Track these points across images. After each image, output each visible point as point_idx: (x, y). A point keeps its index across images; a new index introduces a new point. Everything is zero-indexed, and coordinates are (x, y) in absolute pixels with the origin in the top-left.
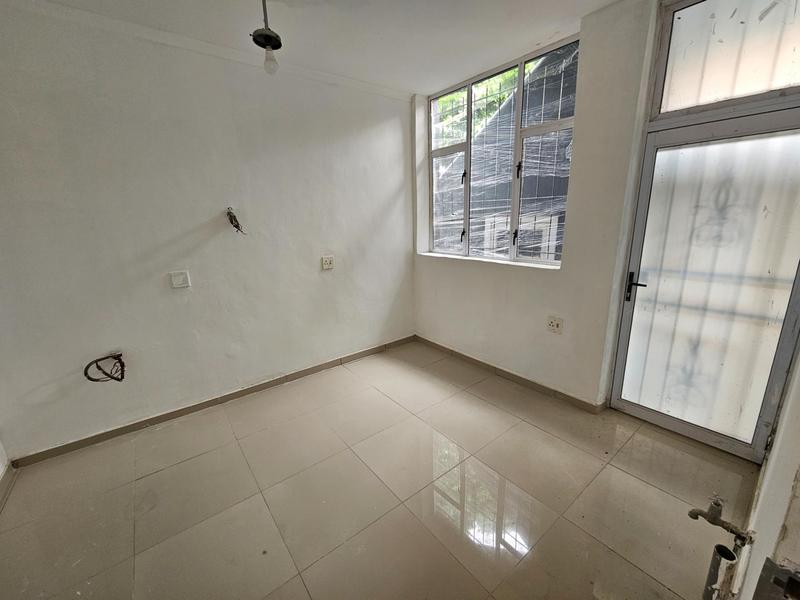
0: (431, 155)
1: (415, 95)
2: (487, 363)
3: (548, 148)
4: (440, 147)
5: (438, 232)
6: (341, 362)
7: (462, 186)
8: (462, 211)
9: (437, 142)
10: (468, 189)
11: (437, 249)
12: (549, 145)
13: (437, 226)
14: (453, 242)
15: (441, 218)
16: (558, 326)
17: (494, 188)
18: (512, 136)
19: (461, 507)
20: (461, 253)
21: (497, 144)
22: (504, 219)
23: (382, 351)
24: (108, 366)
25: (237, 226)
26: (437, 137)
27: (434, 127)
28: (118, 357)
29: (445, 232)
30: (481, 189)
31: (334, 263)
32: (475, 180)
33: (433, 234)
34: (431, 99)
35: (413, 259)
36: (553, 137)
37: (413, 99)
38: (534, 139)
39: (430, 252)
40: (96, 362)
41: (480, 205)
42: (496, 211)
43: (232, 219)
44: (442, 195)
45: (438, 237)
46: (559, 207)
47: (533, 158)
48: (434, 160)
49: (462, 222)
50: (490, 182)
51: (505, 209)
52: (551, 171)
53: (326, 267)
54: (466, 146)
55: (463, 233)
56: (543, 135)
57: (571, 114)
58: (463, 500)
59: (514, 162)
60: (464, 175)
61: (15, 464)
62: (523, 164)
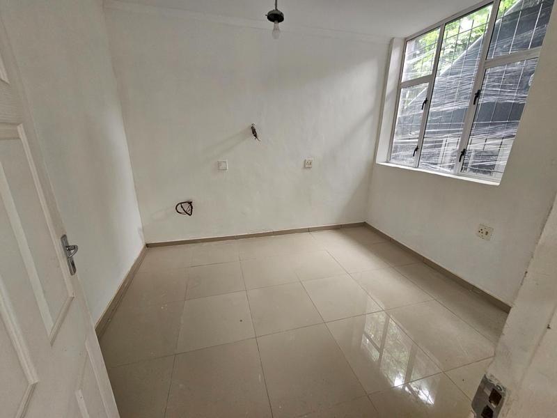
0: (400, 86)
1: (393, 38)
2: (418, 252)
3: (511, 76)
4: (410, 79)
5: (396, 147)
6: (309, 230)
7: (422, 111)
8: (418, 132)
9: (407, 75)
10: (427, 113)
11: (393, 161)
12: (513, 74)
13: (395, 143)
14: (407, 156)
15: (400, 137)
16: (487, 233)
17: (450, 113)
18: (476, 68)
19: (380, 350)
20: (412, 165)
21: (461, 75)
22: (456, 140)
23: (338, 228)
24: (186, 207)
25: (255, 136)
26: (408, 71)
27: (407, 63)
28: (190, 203)
29: (402, 147)
30: (437, 114)
31: (313, 163)
32: (434, 106)
33: (392, 149)
34: (406, 41)
35: (372, 166)
36: (518, 66)
37: (391, 41)
38: (498, 69)
39: (387, 162)
40: (181, 203)
41: (435, 127)
42: (449, 132)
43: (254, 131)
44: (405, 118)
45: (395, 151)
46: (512, 131)
47: (494, 86)
48: (402, 90)
49: (417, 140)
50: (449, 107)
51: (458, 131)
52: (511, 97)
53: (307, 166)
54: (430, 79)
55: (416, 149)
56: (508, 64)
57: (540, 44)
58: (383, 346)
59: (473, 90)
60: (425, 102)
61: (147, 245)
62: (483, 92)
